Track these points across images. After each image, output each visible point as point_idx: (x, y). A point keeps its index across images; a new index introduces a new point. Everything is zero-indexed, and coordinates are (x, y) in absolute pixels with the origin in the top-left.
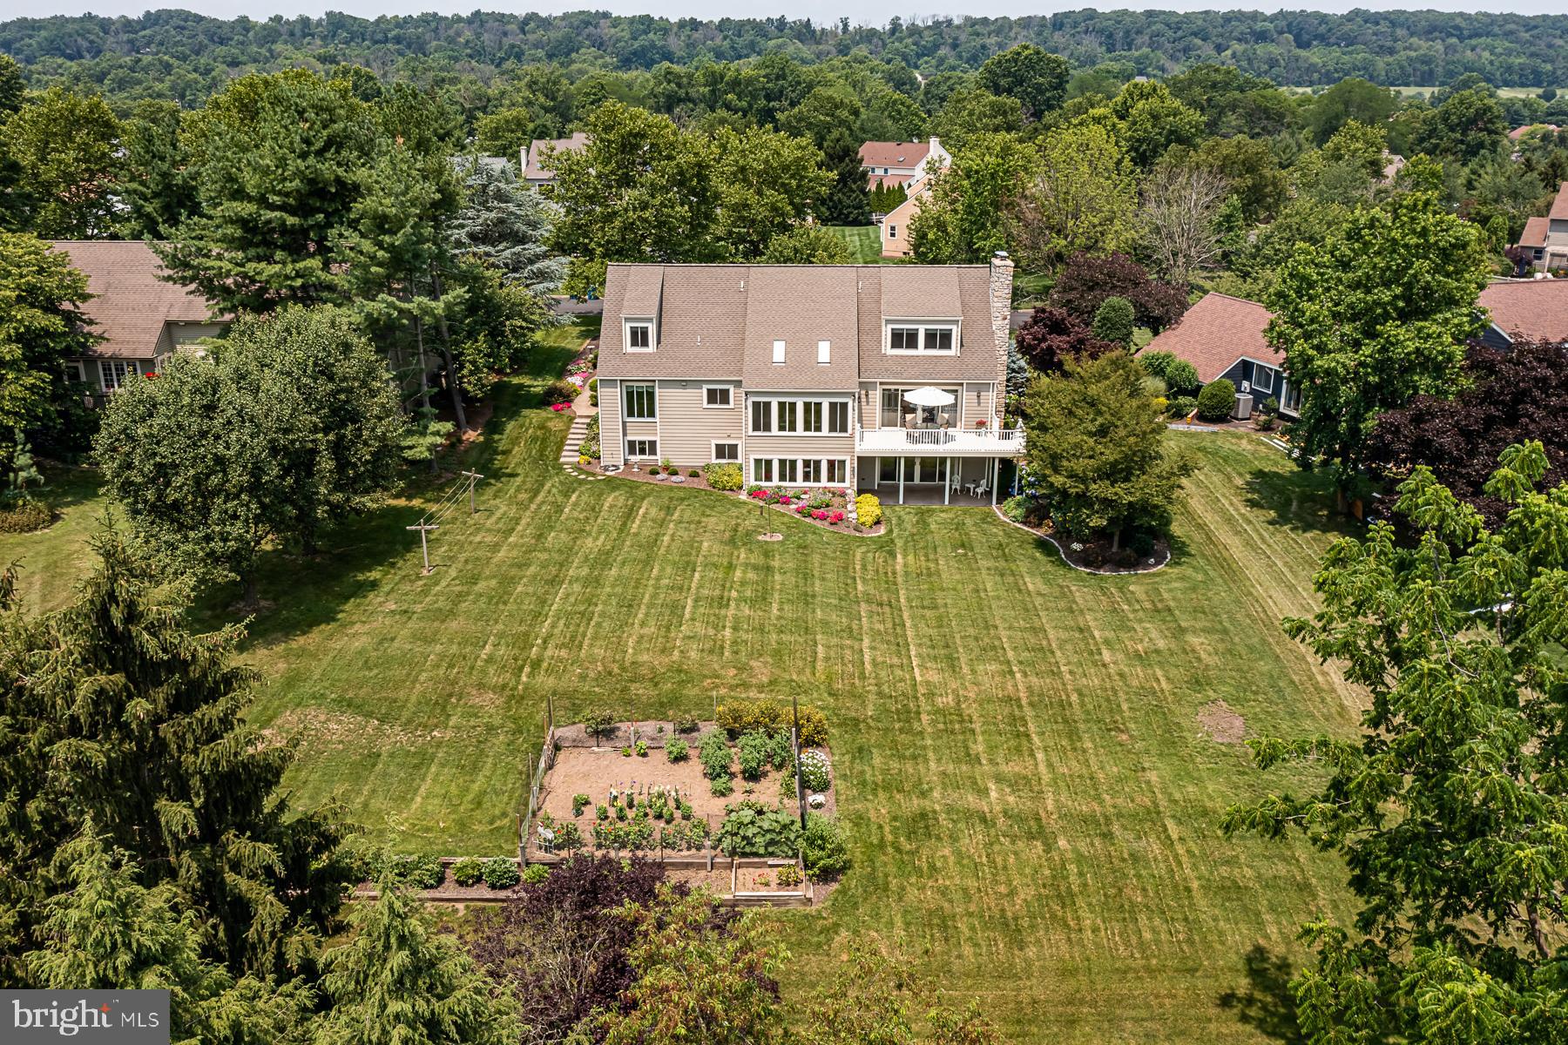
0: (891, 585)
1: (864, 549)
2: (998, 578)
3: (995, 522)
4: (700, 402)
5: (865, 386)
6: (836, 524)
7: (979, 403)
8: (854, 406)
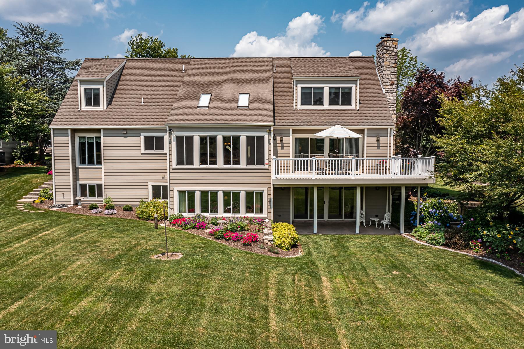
0: (321, 317)
4: (139, 148)
5: (279, 133)
6: (250, 245)
7: (379, 147)
8: (269, 140)
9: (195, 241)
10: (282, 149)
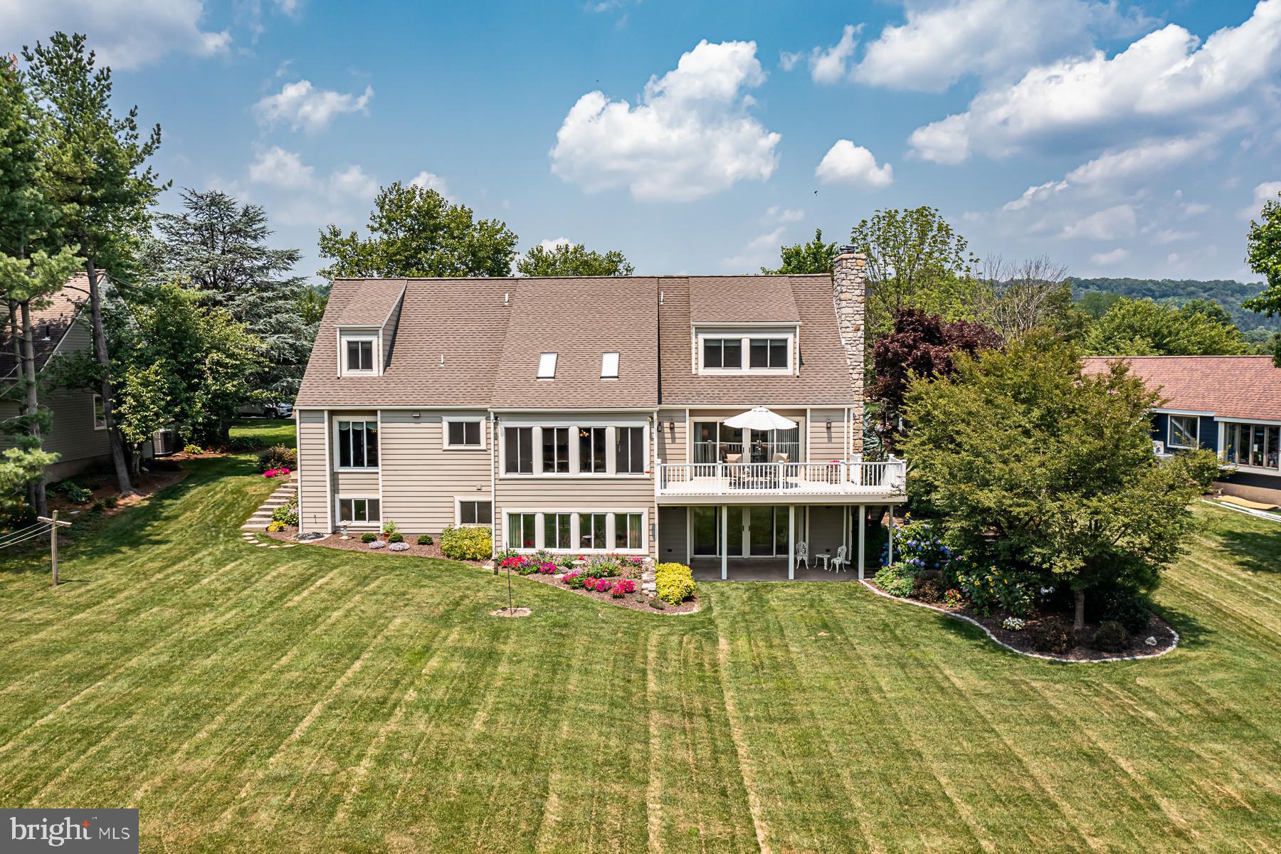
0: (709, 681)
1: (664, 630)
2: (897, 672)
3: (868, 596)
4: (439, 441)
5: (669, 416)
6: (622, 597)
7: (830, 438)
8: (651, 433)
9: (544, 591)
10: (673, 442)
